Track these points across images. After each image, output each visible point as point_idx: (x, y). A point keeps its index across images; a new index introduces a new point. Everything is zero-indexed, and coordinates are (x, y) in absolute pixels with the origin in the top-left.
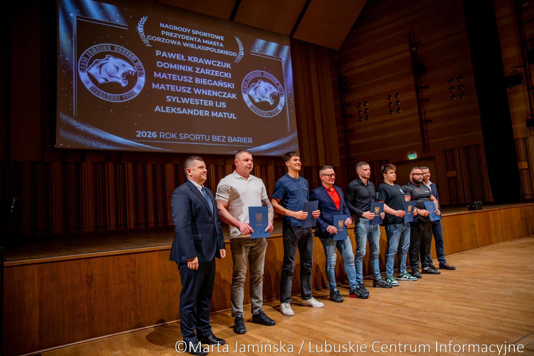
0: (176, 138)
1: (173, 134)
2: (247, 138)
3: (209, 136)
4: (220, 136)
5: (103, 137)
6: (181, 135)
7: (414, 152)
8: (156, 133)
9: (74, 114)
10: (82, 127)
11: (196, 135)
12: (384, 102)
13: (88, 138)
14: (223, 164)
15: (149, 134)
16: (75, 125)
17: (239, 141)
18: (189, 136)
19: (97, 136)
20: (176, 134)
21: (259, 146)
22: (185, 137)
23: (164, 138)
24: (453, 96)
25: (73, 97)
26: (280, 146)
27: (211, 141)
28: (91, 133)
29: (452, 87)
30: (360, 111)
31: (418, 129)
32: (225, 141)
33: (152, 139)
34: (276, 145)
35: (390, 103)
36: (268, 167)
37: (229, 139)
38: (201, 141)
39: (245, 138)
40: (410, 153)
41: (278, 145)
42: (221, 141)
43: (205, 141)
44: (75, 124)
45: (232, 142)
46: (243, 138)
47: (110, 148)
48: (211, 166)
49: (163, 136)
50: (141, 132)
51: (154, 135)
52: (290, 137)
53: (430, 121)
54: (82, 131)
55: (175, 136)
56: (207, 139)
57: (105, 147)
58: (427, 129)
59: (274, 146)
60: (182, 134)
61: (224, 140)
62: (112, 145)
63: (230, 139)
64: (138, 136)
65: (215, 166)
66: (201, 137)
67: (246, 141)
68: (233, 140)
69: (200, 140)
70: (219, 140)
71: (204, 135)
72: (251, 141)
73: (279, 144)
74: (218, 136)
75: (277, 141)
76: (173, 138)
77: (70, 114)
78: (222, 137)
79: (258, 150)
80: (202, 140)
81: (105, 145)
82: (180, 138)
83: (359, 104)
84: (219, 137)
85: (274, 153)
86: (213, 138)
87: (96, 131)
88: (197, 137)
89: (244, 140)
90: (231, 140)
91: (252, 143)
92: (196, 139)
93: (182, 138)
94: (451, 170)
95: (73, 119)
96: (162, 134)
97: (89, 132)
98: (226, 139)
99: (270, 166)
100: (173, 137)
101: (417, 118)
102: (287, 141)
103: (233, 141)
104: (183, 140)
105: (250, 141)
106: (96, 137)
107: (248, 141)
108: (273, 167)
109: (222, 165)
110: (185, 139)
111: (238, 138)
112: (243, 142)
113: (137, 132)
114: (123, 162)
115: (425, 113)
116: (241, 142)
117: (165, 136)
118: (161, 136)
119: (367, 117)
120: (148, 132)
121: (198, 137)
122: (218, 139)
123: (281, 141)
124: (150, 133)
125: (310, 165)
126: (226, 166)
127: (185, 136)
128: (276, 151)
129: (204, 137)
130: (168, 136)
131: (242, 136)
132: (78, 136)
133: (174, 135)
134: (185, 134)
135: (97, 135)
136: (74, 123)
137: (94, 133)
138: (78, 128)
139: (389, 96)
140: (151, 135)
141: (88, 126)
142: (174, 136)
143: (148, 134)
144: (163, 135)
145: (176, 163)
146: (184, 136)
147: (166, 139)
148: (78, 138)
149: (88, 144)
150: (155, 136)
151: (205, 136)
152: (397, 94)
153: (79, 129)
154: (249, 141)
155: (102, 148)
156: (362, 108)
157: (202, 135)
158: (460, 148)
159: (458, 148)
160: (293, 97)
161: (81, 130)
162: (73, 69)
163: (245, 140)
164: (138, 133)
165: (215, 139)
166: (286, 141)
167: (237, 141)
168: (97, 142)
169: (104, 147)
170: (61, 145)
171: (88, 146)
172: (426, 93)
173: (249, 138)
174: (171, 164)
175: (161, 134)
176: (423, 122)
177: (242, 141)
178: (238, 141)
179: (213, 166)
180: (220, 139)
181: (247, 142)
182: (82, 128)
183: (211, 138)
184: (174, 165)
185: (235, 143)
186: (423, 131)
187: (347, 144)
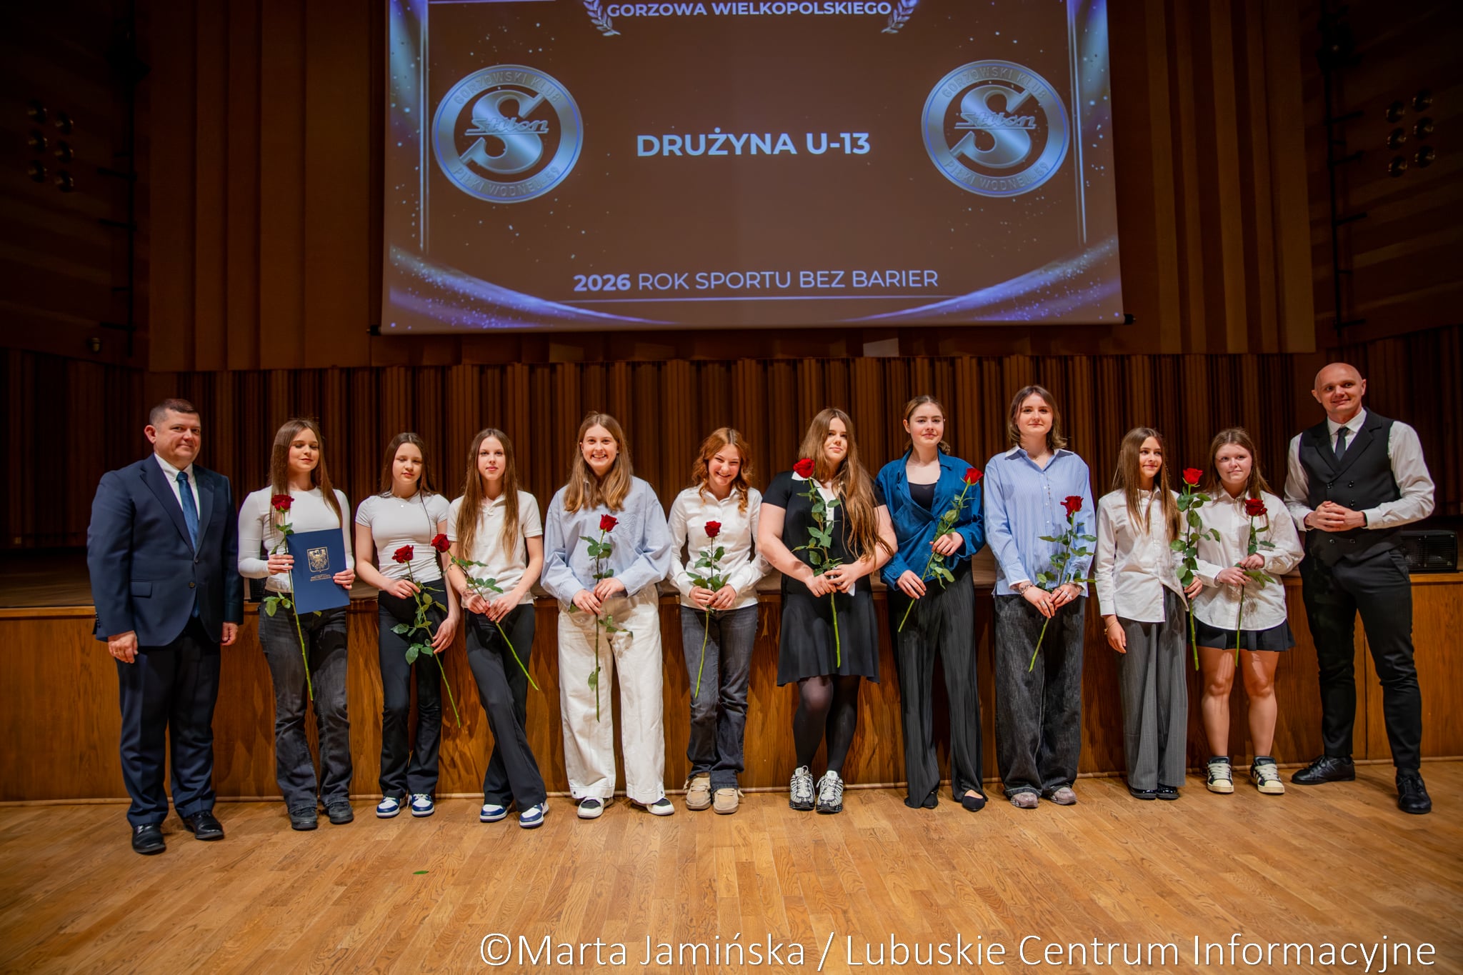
0: (687, 287)
1: (676, 275)
2: (919, 272)
3: (789, 273)
4: (827, 272)
5: (490, 299)
6: (701, 277)
8: (627, 276)
9: (422, 245)
10: (440, 277)
11: (748, 274)
13: (454, 304)
14: (844, 355)
15: (609, 280)
16: (423, 275)
17: (893, 284)
18: (725, 279)
19: (474, 297)
20: (686, 274)
21: (965, 292)
22: (713, 283)
23: (651, 288)
25: (419, 205)
26: (1044, 288)
27: (795, 289)
28: (461, 291)
30: (1397, 134)
32: (843, 286)
33: (618, 294)
34: (1027, 289)
36: (1007, 361)
37: (855, 279)
38: (763, 291)
39: (911, 272)
41: (1035, 286)
42: (828, 286)
43: (774, 290)
44: (425, 271)
45: (867, 286)
46: (904, 273)
47: (506, 326)
48: (806, 362)
49: (648, 284)
50: (587, 278)
51: (623, 282)
52: (1085, 259)
54: (439, 287)
55: (684, 280)
56: (783, 281)
57: (493, 325)
59: (1022, 292)
60: (705, 274)
61: (838, 283)
62: (510, 319)
63: (860, 279)
64: (579, 288)
65: (817, 361)
66: (763, 277)
67: (914, 282)
68: (869, 281)
69: (758, 286)
70: (822, 283)
71: (772, 273)
72: (933, 281)
73: (1042, 283)
74: (819, 273)
75: (1035, 272)
76: (676, 287)
77: (413, 248)
78: (833, 272)
79: (958, 306)
80: (768, 286)
81: (493, 320)
82: (698, 287)
83: (1396, 107)
84: (822, 276)
85: (1020, 313)
86: (802, 279)
87: (472, 284)
88: (750, 279)
89: (910, 278)
90: (862, 282)
91: (936, 285)
92: (748, 286)
93: (704, 284)
95: (418, 258)
96: (646, 279)
97: (456, 289)
98: (847, 279)
99: (1014, 358)
100: (677, 283)
102: (1074, 272)
103: (870, 285)
104: (708, 292)
105: (931, 278)
106: (472, 299)
107: (922, 281)
108: (1027, 359)
110: (713, 287)
111: (888, 272)
112: (904, 284)
113: (576, 278)
114: (552, 360)
116: (898, 285)
117: (652, 284)
118: (641, 284)
119: (1425, 151)
120: (605, 277)
121: (753, 278)
122: (819, 279)
123: (1050, 273)
124: (612, 277)
127: (717, 279)
128: (1027, 308)
129: (772, 278)
130: (663, 281)
131: (903, 266)
132: (430, 300)
133: (679, 279)
134: (713, 274)
135: (476, 294)
136: (423, 269)
137: (468, 291)
138: (430, 280)
140: (615, 285)
141: (455, 275)
142: (681, 281)
143: (605, 282)
144: (648, 281)
145: (697, 357)
146: (709, 280)
147: (656, 293)
148: (430, 306)
149: (453, 319)
150: (624, 285)
151: (775, 275)
153: (433, 282)
154: (926, 280)
155: (485, 327)
156: (1409, 120)
157: (767, 274)
160: (1108, 117)
161: (437, 284)
162: (419, 133)
163: (911, 278)
164: (580, 280)
165: (809, 283)
166: (1070, 271)
167: (885, 282)
168: (474, 312)
169: (490, 323)
170: (393, 325)
171: (453, 324)
173: (926, 272)
174: (681, 362)
175: (643, 277)
177: (900, 281)
178: (888, 281)
179: (813, 361)
180: (826, 279)
181: (920, 285)
182: (439, 280)
183: (795, 279)
184: (692, 363)
185: (876, 289)
187: (1344, 266)
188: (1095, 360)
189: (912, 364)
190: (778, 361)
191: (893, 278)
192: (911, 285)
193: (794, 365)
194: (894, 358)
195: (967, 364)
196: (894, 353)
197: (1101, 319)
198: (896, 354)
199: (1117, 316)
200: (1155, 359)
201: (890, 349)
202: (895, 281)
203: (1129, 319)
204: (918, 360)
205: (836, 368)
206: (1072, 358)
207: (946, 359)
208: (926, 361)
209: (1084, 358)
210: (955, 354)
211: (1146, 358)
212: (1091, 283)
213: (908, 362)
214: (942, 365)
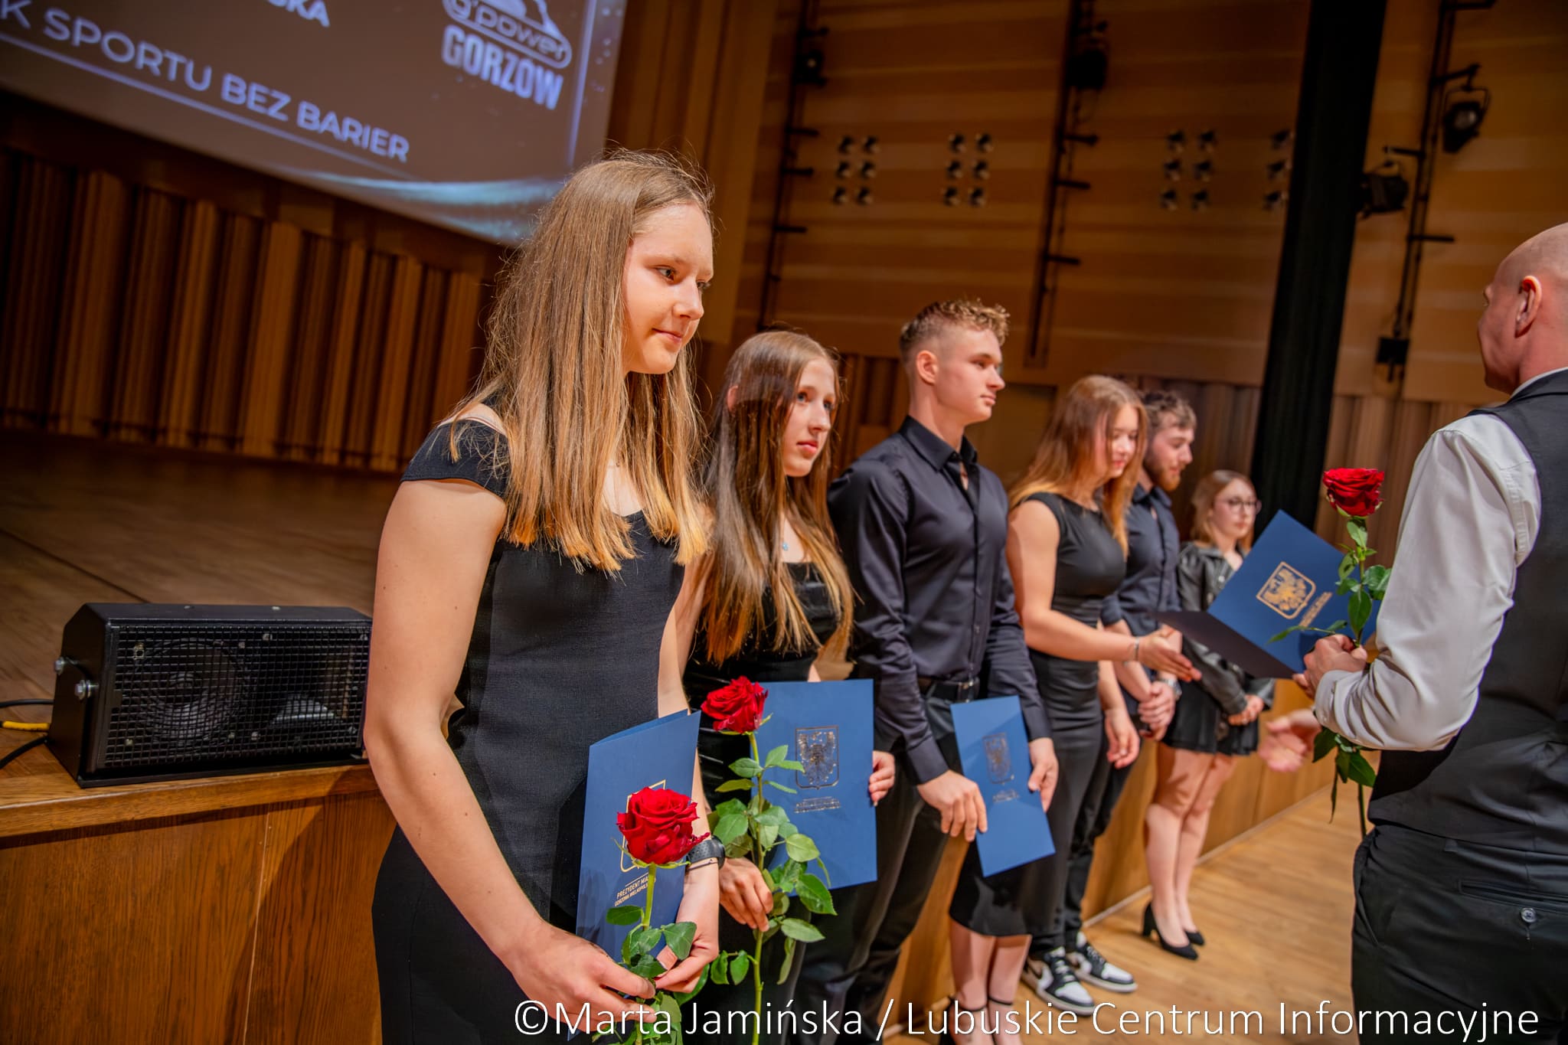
0: (27, 24)
2: (385, 135)
3: (208, 72)
4: (264, 90)
11: (143, 47)
12: (932, 157)
14: (258, 212)
17: (350, 139)
18: (103, 39)
21: (435, 180)
24: (1171, 195)
26: (520, 205)
27: (213, 95)
29: (1174, 165)
30: (844, 166)
31: (1026, 280)
32: (284, 118)
34: (503, 200)
35: (955, 166)
36: (455, 279)
37: (302, 115)
38: (161, 82)
39: (376, 132)
41: (512, 200)
42: (262, 110)
43: (181, 87)
45: (316, 132)
46: (367, 129)
48: (201, 208)
53: (1074, 262)
55: (22, 10)
56: (198, 80)
58: (1054, 290)
59: (497, 202)
61: (278, 112)
63: (308, 115)
65: (218, 210)
66: (166, 62)
67: (378, 146)
68: (320, 124)
69: (156, 72)
70: (257, 103)
71: (183, 61)
72: (401, 153)
73: (519, 198)
74: (254, 87)
75: (516, 183)
76: (5, 16)
78: (274, 94)
79: (424, 195)
80: (172, 77)
82: (49, 32)
83: (847, 141)
84: (258, 93)
85: (490, 226)
86: (227, 87)
88: (144, 55)
89: (373, 139)
90: (311, 122)
91: (403, 158)
93: (62, 33)
98: (291, 110)
99: (464, 277)
101: (1031, 241)
103: (320, 129)
104: (65, 48)
105: (399, 148)
107: (387, 148)
109: (255, 219)
110: (77, 43)
111: (347, 122)
112: (365, 144)
115: (1062, 230)
116: (356, 142)
119: (864, 192)
121: (150, 56)
122: (252, 96)
123: (530, 189)
128: (499, 223)
129: (181, 68)
131: (369, 120)
134: (80, 23)
139: (958, 140)
142: (14, 7)
151: (186, 65)
152: (985, 139)
154: (393, 150)
156: (856, 157)
157: (175, 59)
160: (618, 35)
163: (376, 141)
165: (237, 96)
167: (341, 134)
172: (1083, 162)
173: (395, 139)
176: (1048, 260)
177: (361, 138)
178: (346, 133)
179: (212, 209)
180: (262, 100)
181: (381, 152)
183: (217, 83)
185: (327, 137)
186: (1041, 290)
187: (774, 271)
189: (345, 249)
190: (158, 192)
191: (351, 130)
192: (374, 149)
193: (181, 207)
194: (325, 238)
195: (410, 271)
196: (326, 231)
201: (323, 224)
202: (355, 136)
204: (354, 247)
205: (241, 229)
207: (387, 255)
208: (362, 253)
210: (398, 251)
213: (340, 245)
214: (380, 265)
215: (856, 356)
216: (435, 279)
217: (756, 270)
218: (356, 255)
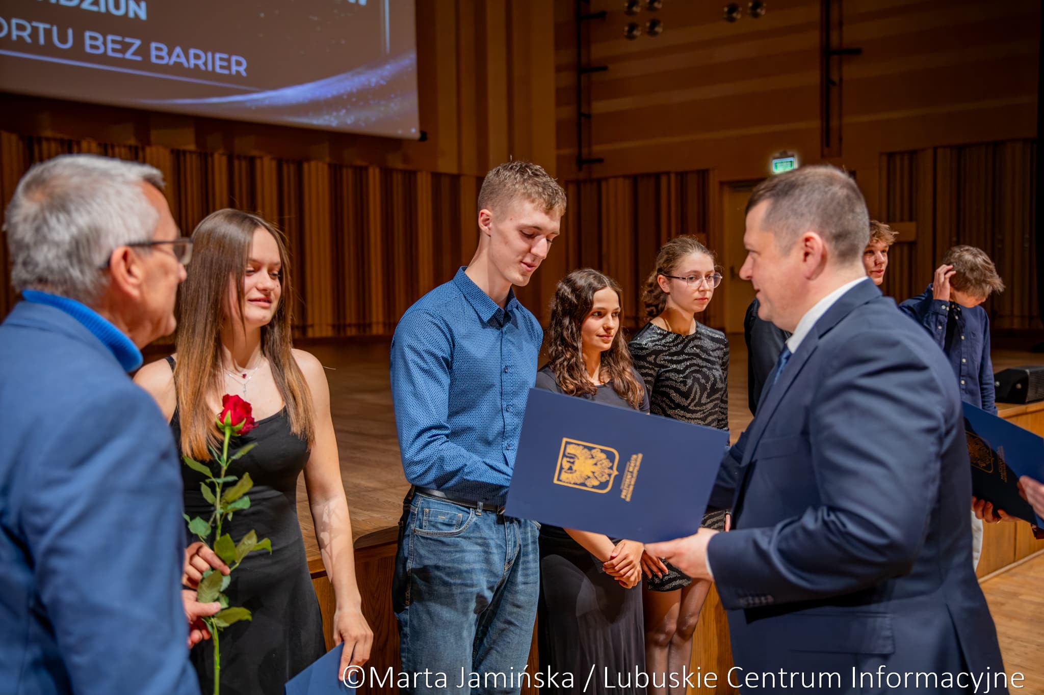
2: (225, 56)
4: (119, 38)
7: (790, 153)
11: (13, 22)
14: (132, 142)
17: (196, 66)
21: (274, 87)
26: (350, 95)
27: (77, 51)
31: (813, 78)
32: (139, 59)
34: (335, 93)
36: (306, 166)
37: (153, 52)
38: (35, 48)
39: (217, 55)
40: (777, 155)
41: (342, 91)
42: (119, 56)
43: (50, 49)
45: (167, 65)
46: (209, 55)
52: (388, 70)
53: (855, 52)
56: (63, 40)
58: (841, 80)
59: (329, 96)
61: (133, 54)
63: (158, 53)
66: (35, 30)
67: (221, 67)
68: (170, 58)
69: (28, 40)
70: (114, 50)
71: (48, 26)
72: (241, 69)
73: (349, 89)
74: (109, 37)
75: (342, 76)
78: (127, 40)
79: (267, 102)
80: (41, 42)
85: (327, 117)
86: (88, 42)
88: (16, 29)
89: (215, 62)
90: (162, 58)
91: (244, 74)
92: (14, 38)
94: (902, 220)
98: (144, 51)
99: (313, 164)
101: (813, 39)
102: (377, 82)
103: (170, 62)
105: (239, 66)
107: (228, 67)
108: (326, 167)
109: (130, 147)
111: (192, 52)
112: (210, 68)
115: (841, 25)
116: (203, 67)
119: (654, 23)
121: (21, 28)
122: (110, 45)
123: (357, 80)
125: (454, 170)
126: (148, 150)
128: (335, 114)
129: (48, 33)
131: (209, 47)
151: (51, 30)
154: (234, 68)
157: (41, 26)
158: (940, 151)
159: (935, 149)
163: (218, 63)
165: (97, 48)
166: (374, 80)
167: (189, 63)
173: (234, 58)
176: (831, 54)
177: (205, 64)
178: (192, 62)
180: (119, 47)
181: (226, 72)
183: (79, 40)
185: (178, 68)
186: (827, 84)
187: (584, 110)
188: (387, 173)
189: (210, 159)
190: (48, 139)
191: (196, 58)
192: (218, 70)
194: (191, 152)
195: (267, 167)
197: (400, 132)
198: (192, 147)
199: (414, 132)
200: (437, 176)
201: (187, 141)
202: (200, 63)
203: (424, 136)
204: (216, 156)
206: (366, 168)
207: (245, 158)
208: (224, 159)
209: (377, 171)
210: (254, 153)
211: (429, 177)
212: (393, 96)
213: (205, 157)
214: (241, 167)
215: (668, 174)
216: (289, 170)
217: (568, 112)
218: (219, 162)
